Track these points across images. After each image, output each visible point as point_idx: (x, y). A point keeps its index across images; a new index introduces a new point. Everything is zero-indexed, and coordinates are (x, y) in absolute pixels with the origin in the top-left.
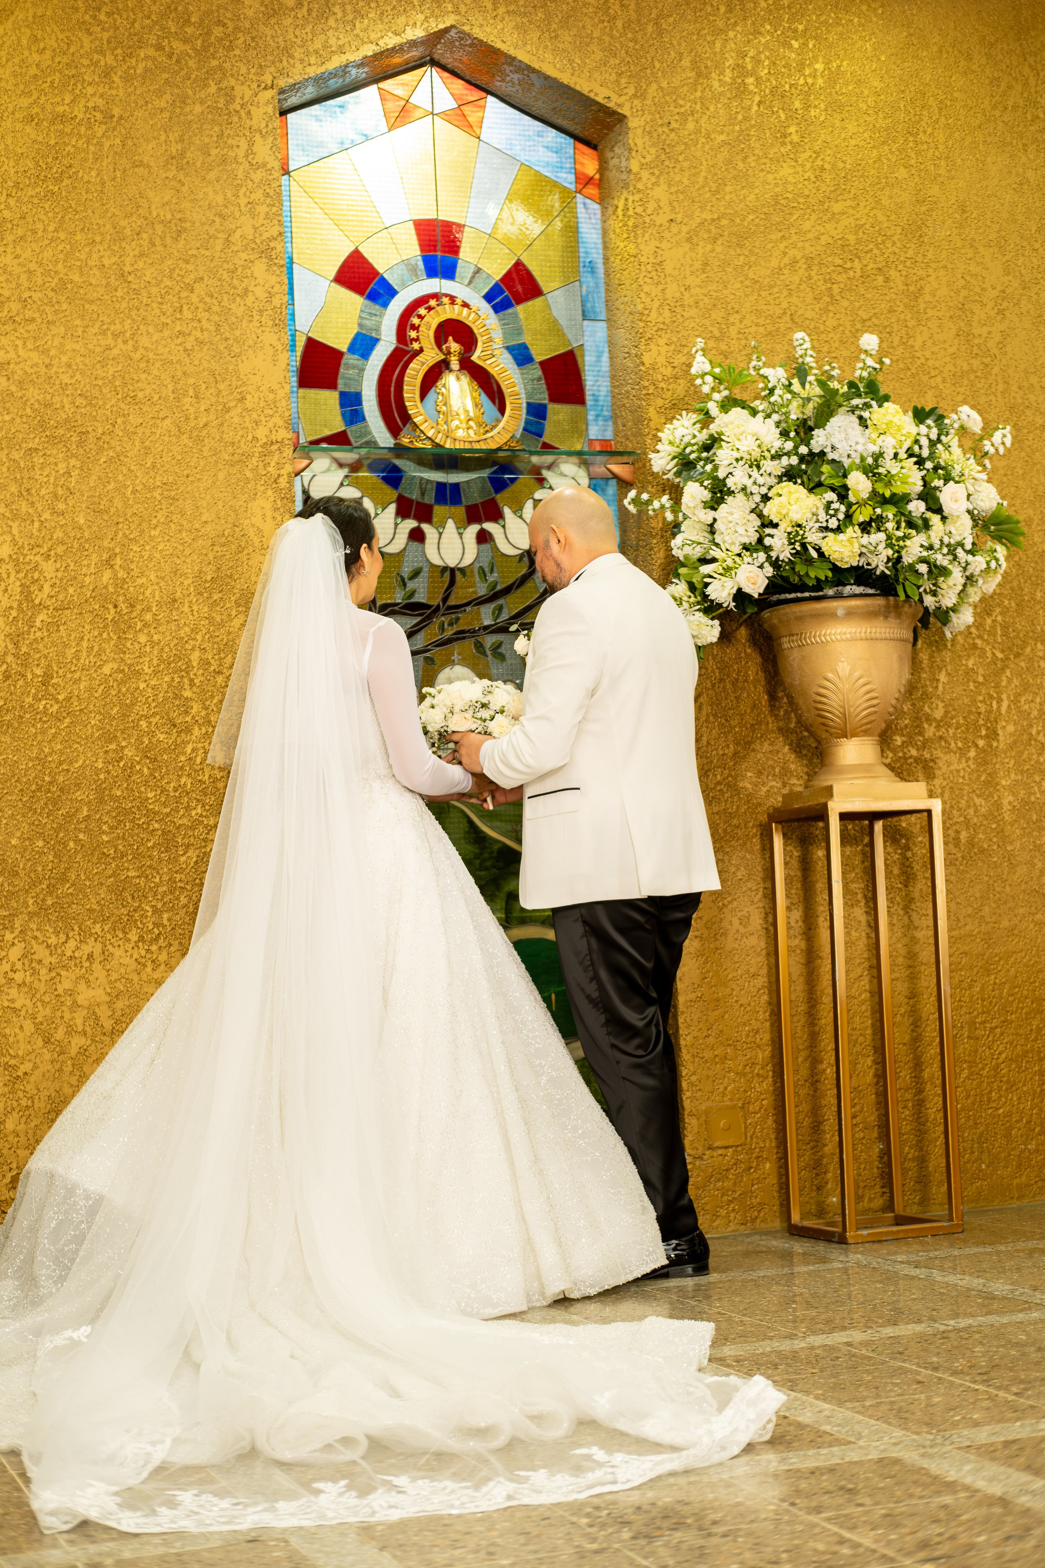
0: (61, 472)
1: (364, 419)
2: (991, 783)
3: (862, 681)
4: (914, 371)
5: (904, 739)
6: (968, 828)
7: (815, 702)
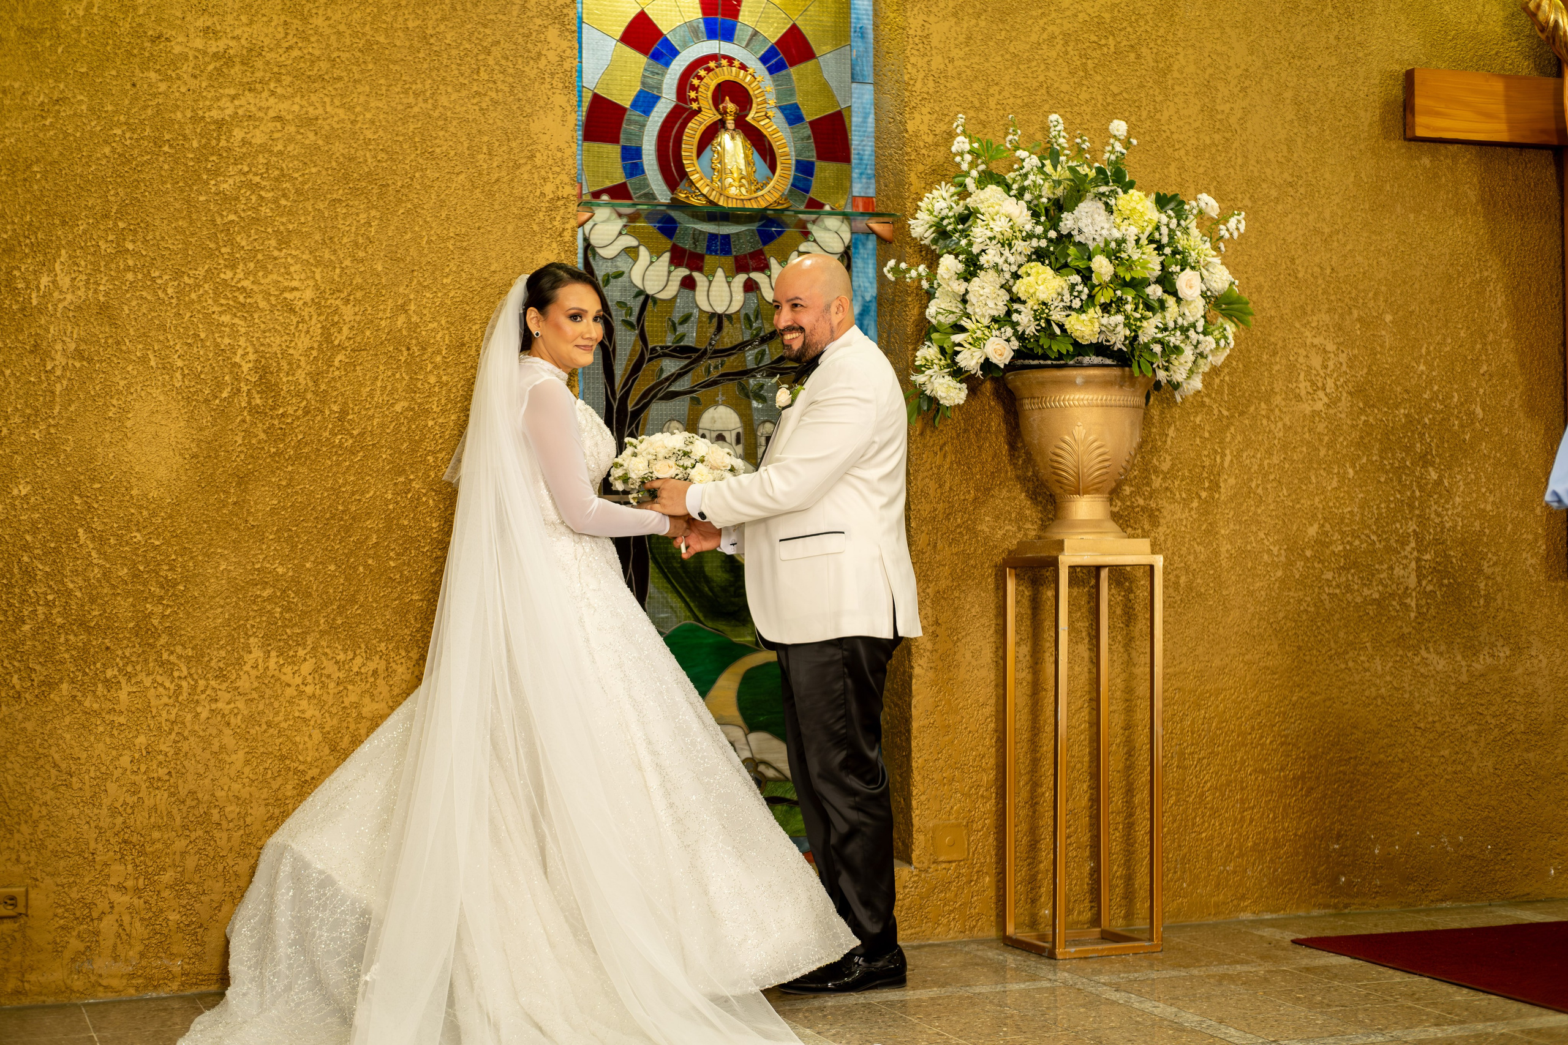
0: (362, 222)
1: (643, 172)
2: (1211, 531)
3: (1096, 444)
4: (1159, 144)
5: (1133, 489)
6: (1187, 573)
7: (1052, 460)
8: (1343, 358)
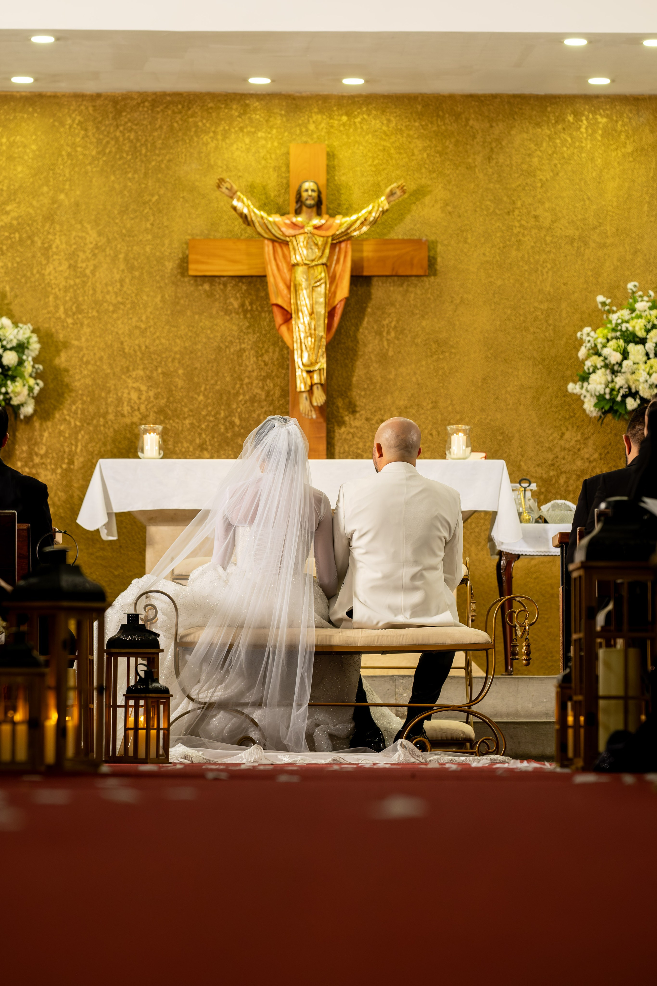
8: (151, 394)
